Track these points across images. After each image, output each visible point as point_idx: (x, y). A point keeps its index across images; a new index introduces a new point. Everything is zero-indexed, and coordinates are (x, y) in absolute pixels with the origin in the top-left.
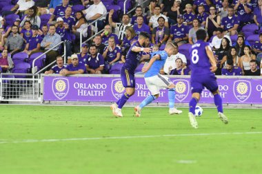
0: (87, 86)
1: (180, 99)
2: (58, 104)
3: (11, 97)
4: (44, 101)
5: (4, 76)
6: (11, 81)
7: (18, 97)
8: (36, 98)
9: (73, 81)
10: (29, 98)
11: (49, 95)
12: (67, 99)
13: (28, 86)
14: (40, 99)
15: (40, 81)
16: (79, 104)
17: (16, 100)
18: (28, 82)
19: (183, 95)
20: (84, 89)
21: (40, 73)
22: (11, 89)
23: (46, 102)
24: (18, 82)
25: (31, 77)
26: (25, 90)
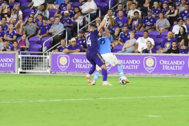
1: (150, 71)
2: (61, 74)
3: (28, 69)
4: (51, 72)
5: (22, 54)
6: (28, 58)
7: (33, 69)
8: (45, 70)
9: (72, 57)
10: (40, 69)
11: (55, 67)
12: (68, 70)
13: (40, 61)
14: (48, 70)
15: (48, 57)
16: (77, 74)
17: (31, 71)
18: (40, 58)
19: (152, 68)
20: (80, 64)
21: (48, 52)
22: (28, 63)
23: (53, 73)
24: (33, 58)
25: (42, 54)
26: (38, 64)
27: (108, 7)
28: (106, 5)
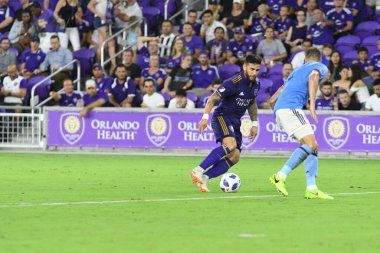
0: (110, 125)
1: (246, 144)
2: (68, 151)
4: (48, 147)
7: (10, 141)
8: (36, 142)
9: (89, 115)
10: (26, 142)
11: (55, 138)
12: (82, 143)
13: (25, 125)
14: (42, 144)
15: (42, 117)
16: (99, 151)
17: (7, 145)
18: (26, 119)
20: (107, 130)
21: (42, 106)
23: (51, 148)
24: (11, 118)
25: (29, 111)
26: (20, 131)
27: (161, 15)
28: (159, 12)
